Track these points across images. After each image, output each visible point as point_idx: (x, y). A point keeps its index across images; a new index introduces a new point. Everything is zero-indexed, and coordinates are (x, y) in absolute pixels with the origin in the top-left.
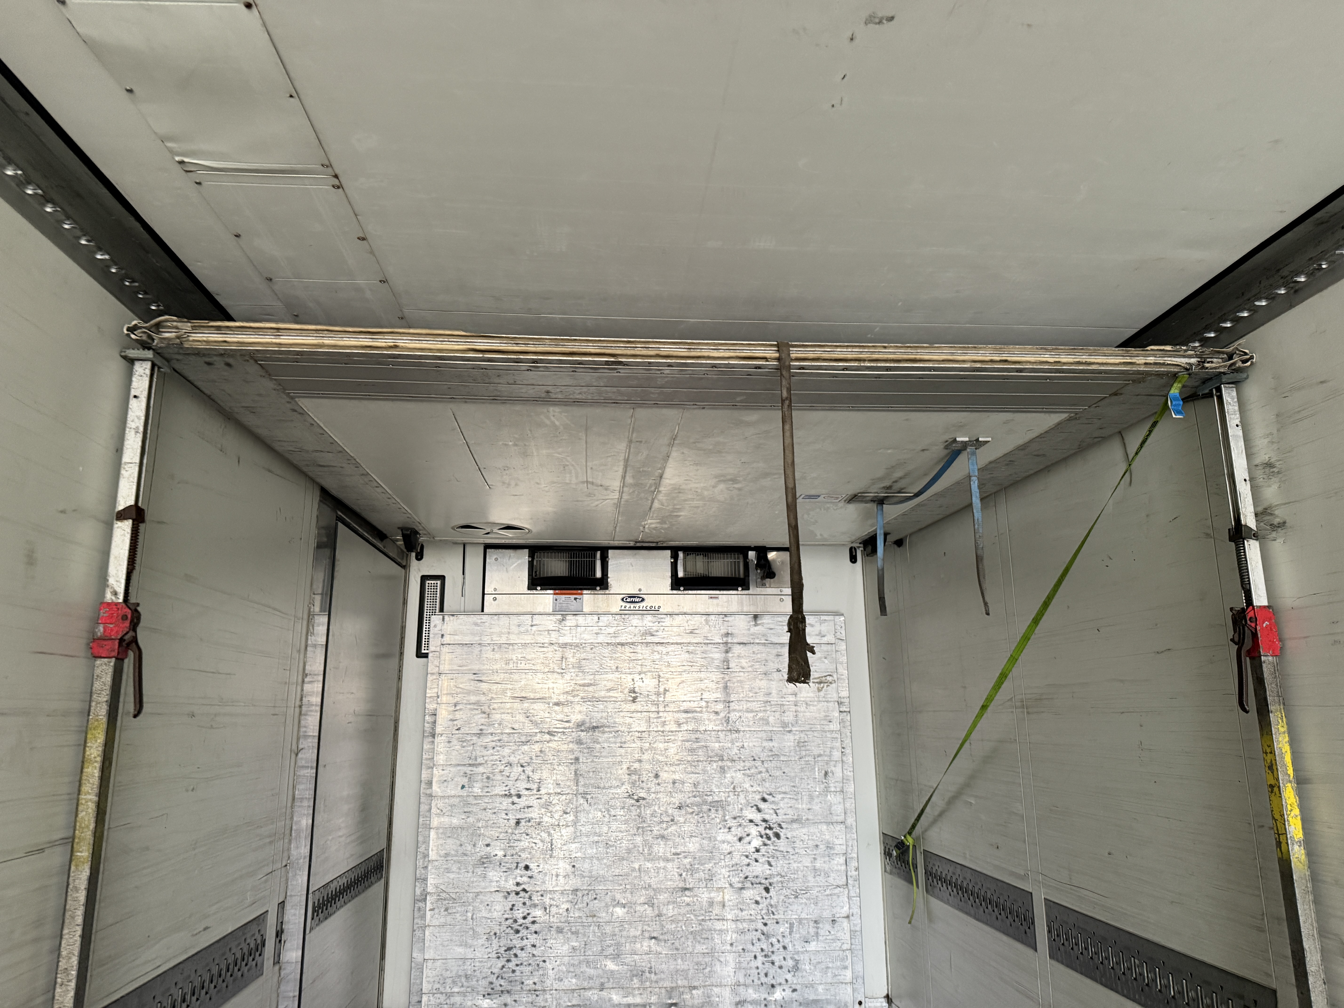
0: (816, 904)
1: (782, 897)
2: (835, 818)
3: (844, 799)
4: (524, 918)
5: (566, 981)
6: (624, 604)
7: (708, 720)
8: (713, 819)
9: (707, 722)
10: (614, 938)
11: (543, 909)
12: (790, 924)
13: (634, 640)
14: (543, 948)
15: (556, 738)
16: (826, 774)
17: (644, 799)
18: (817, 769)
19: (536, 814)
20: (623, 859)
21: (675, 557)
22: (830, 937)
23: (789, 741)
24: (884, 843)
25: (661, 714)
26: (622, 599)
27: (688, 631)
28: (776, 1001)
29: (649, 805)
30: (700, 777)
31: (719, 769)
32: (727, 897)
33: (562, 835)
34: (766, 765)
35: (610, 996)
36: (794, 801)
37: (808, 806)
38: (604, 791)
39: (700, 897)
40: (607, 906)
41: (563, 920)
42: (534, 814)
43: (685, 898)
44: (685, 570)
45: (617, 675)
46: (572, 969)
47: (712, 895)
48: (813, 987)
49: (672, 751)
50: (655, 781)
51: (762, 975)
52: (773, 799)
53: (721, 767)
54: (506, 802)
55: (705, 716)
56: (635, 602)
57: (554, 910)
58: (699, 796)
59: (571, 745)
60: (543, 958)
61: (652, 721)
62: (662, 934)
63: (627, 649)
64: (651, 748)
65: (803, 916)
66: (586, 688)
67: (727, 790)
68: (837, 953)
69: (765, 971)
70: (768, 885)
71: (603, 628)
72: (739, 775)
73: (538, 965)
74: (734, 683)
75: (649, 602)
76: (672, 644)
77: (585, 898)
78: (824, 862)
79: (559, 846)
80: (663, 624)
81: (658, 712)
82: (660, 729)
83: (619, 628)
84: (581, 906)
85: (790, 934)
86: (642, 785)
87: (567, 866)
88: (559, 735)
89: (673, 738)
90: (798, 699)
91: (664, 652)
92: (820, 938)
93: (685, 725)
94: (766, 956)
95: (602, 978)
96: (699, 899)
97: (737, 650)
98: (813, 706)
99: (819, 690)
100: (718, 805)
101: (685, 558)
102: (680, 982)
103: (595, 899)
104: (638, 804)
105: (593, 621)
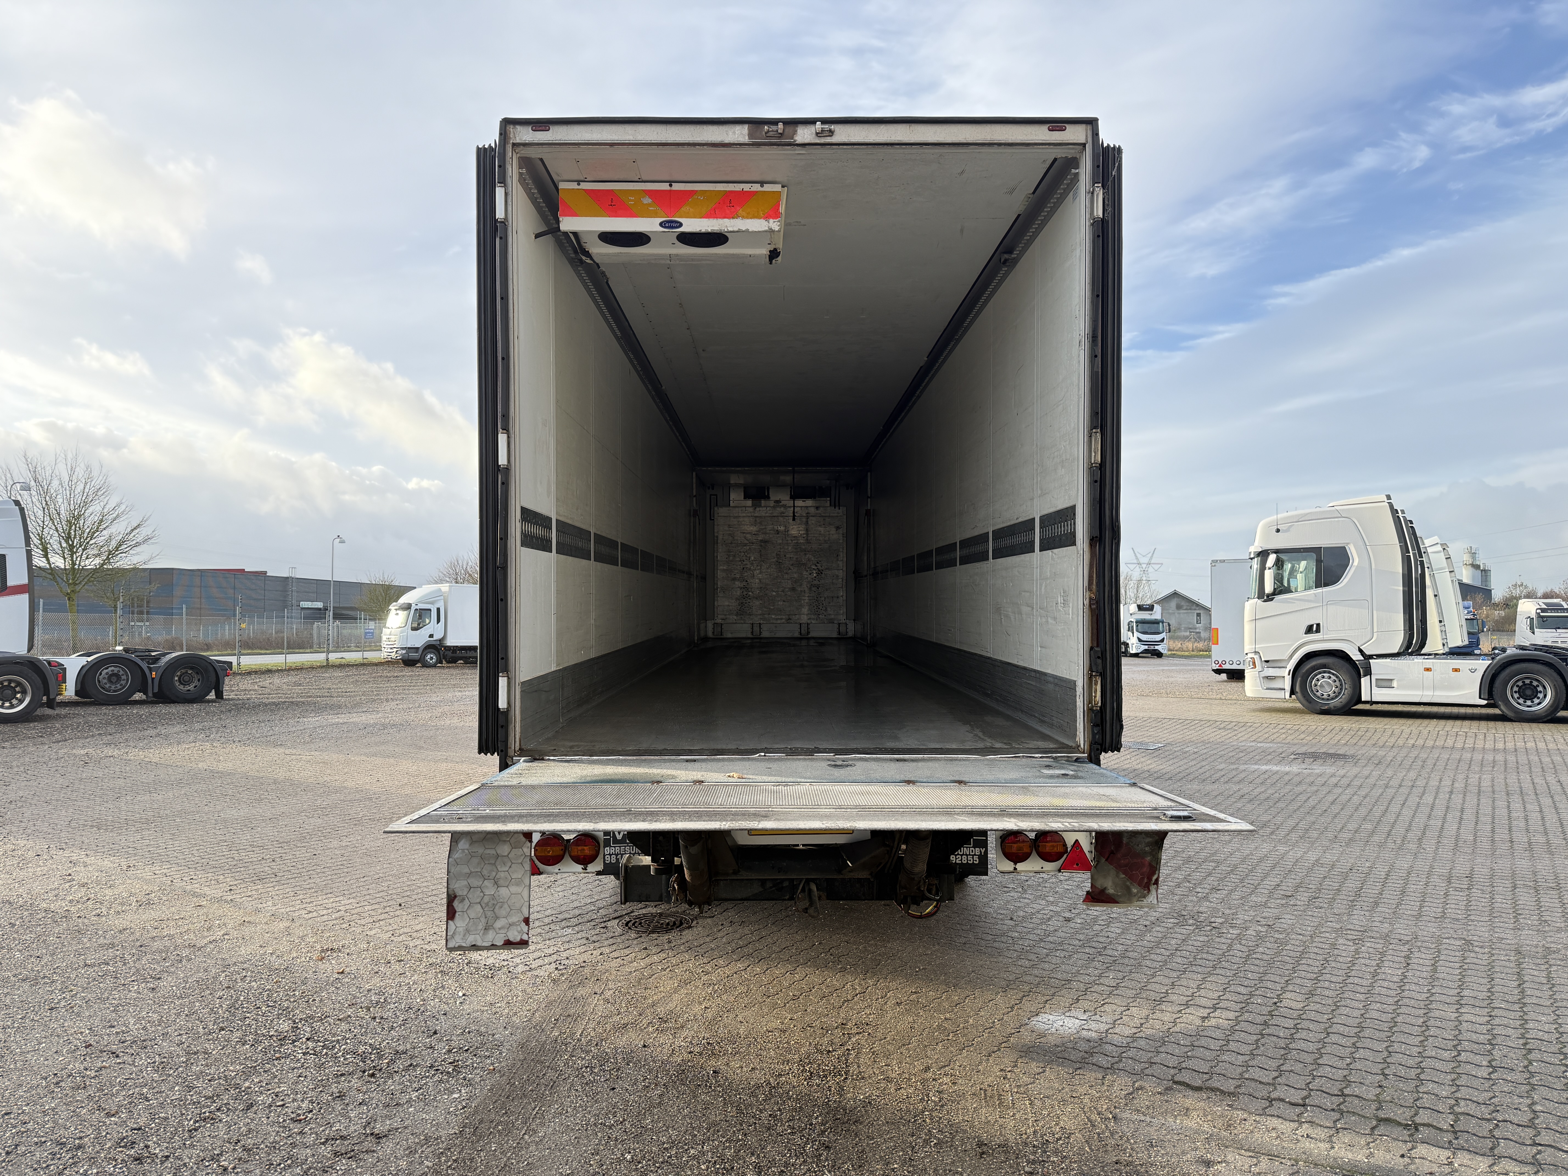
0: (832, 592)
1: (822, 591)
2: (839, 568)
3: (843, 562)
4: (746, 595)
5: (759, 612)
8: (802, 568)
9: (801, 540)
10: (773, 601)
11: (752, 592)
12: (825, 598)
13: (779, 514)
14: (752, 602)
16: (838, 555)
17: (781, 562)
20: (775, 579)
21: (791, 488)
22: (836, 602)
23: (826, 546)
25: (786, 538)
28: (820, 618)
29: (783, 564)
30: (799, 556)
31: (804, 554)
32: (806, 590)
33: (757, 572)
34: (819, 553)
35: (772, 616)
36: (827, 563)
37: (831, 565)
38: (769, 560)
40: (770, 592)
42: (748, 566)
43: (794, 590)
44: (794, 493)
45: (772, 526)
46: (760, 609)
47: (802, 589)
48: (831, 617)
49: (790, 549)
50: (785, 557)
51: (816, 612)
52: (820, 563)
54: (740, 563)
55: (800, 538)
57: (755, 592)
58: (798, 562)
59: (759, 547)
60: (752, 605)
61: (783, 540)
62: (787, 600)
64: (783, 548)
65: (829, 596)
66: (763, 530)
67: (807, 560)
68: (838, 606)
69: (817, 610)
70: (818, 587)
71: (768, 511)
72: (810, 556)
73: (750, 608)
74: (809, 528)
75: (783, 503)
77: (764, 590)
78: (835, 581)
79: (756, 575)
80: (787, 510)
82: (786, 542)
83: (773, 511)
84: (762, 592)
86: (780, 558)
87: (759, 581)
88: (755, 543)
89: (790, 545)
90: (830, 533)
91: (787, 519)
92: (833, 602)
94: (817, 607)
96: (798, 591)
97: (811, 518)
98: (835, 535)
100: (804, 564)
101: (795, 489)
102: (792, 614)
104: (779, 564)
105: (765, 509)
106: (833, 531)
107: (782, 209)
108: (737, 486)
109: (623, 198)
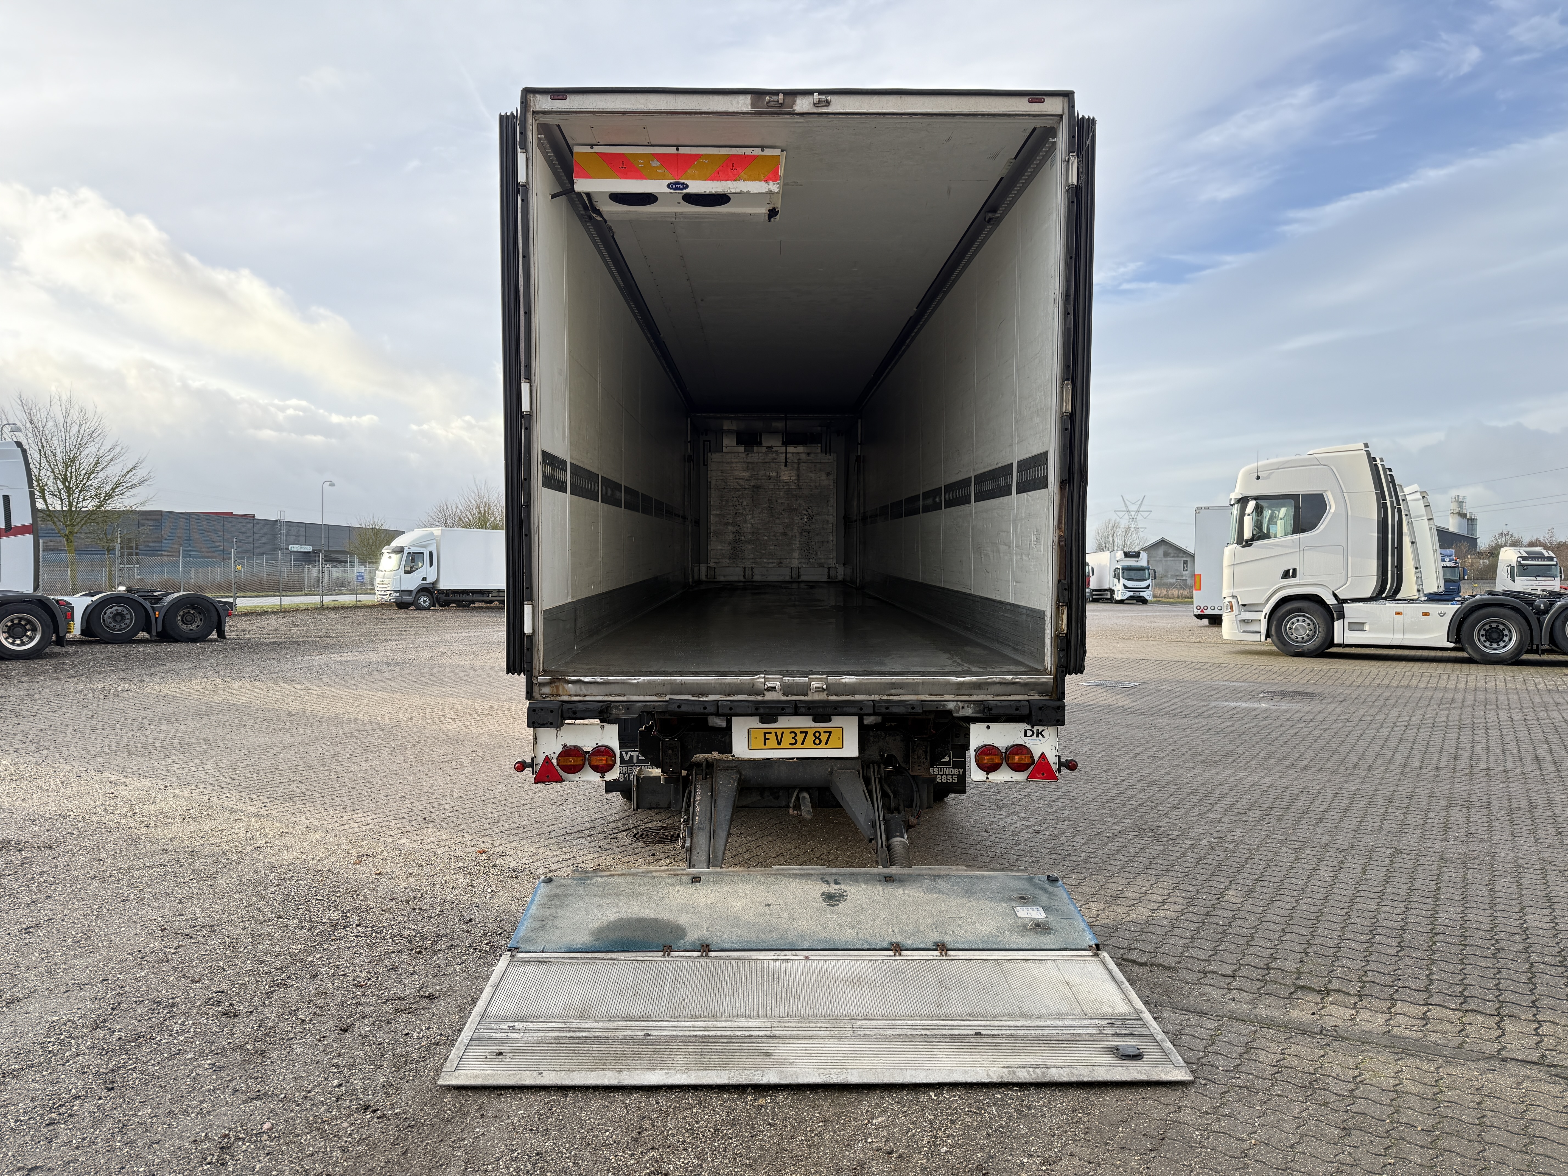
0: (823, 537)
1: (813, 535)
2: (830, 513)
3: (833, 508)
4: (739, 539)
5: (751, 556)
8: (793, 513)
9: (792, 486)
10: (765, 545)
11: (744, 537)
12: (815, 542)
13: (770, 461)
16: (828, 501)
20: (767, 524)
21: (783, 434)
22: (827, 546)
23: (817, 491)
25: (778, 484)
28: (811, 564)
29: (774, 509)
30: (790, 502)
31: (795, 499)
32: (797, 535)
33: (749, 517)
34: (810, 498)
35: (763, 560)
36: (817, 509)
37: (822, 510)
40: (762, 536)
42: (741, 511)
43: (785, 535)
44: (786, 439)
45: (764, 471)
46: (752, 553)
47: (793, 534)
48: (821, 559)
49: (781, 494)
50: (776, 502)
51: (807, 556)
52: (811, 508)
54: (732, 508)
57: (747, 537)
58: (789, 507)
59: (751, 492)
61: (775, 485)
62: (778, 544)
63: (768, 463)
64: (775, 493)
65: (819, 540)
66: (755, 475)
67: (798, 505)
68: (828, 551)
70: (809, 532)
71: (760, 457)
72: (802, 501)
73: (743, 552)
74: (800, 474)
75: (775, 449)
77: (756, 534)
79: (748, 520)
80: (779, 456)
82: (778, 488)
85: (815, 545)
86: (772, 503)
87: (751, 526)
88: (747, 489)
89: (781, 490)
90: (821, 479)
92: (824, 546)
93: (785, 486)
94: (808, 551)
95: (761, 555)
96: (789, 535)
97: (802, 464)
98: (825, 481)
101: (786, 436)
102: (783, 558)
104: (771, 509)
105: (757, 455)
106: (824, 477)
107: (781, 172)
108: (730, 432)
109: (634, 161)
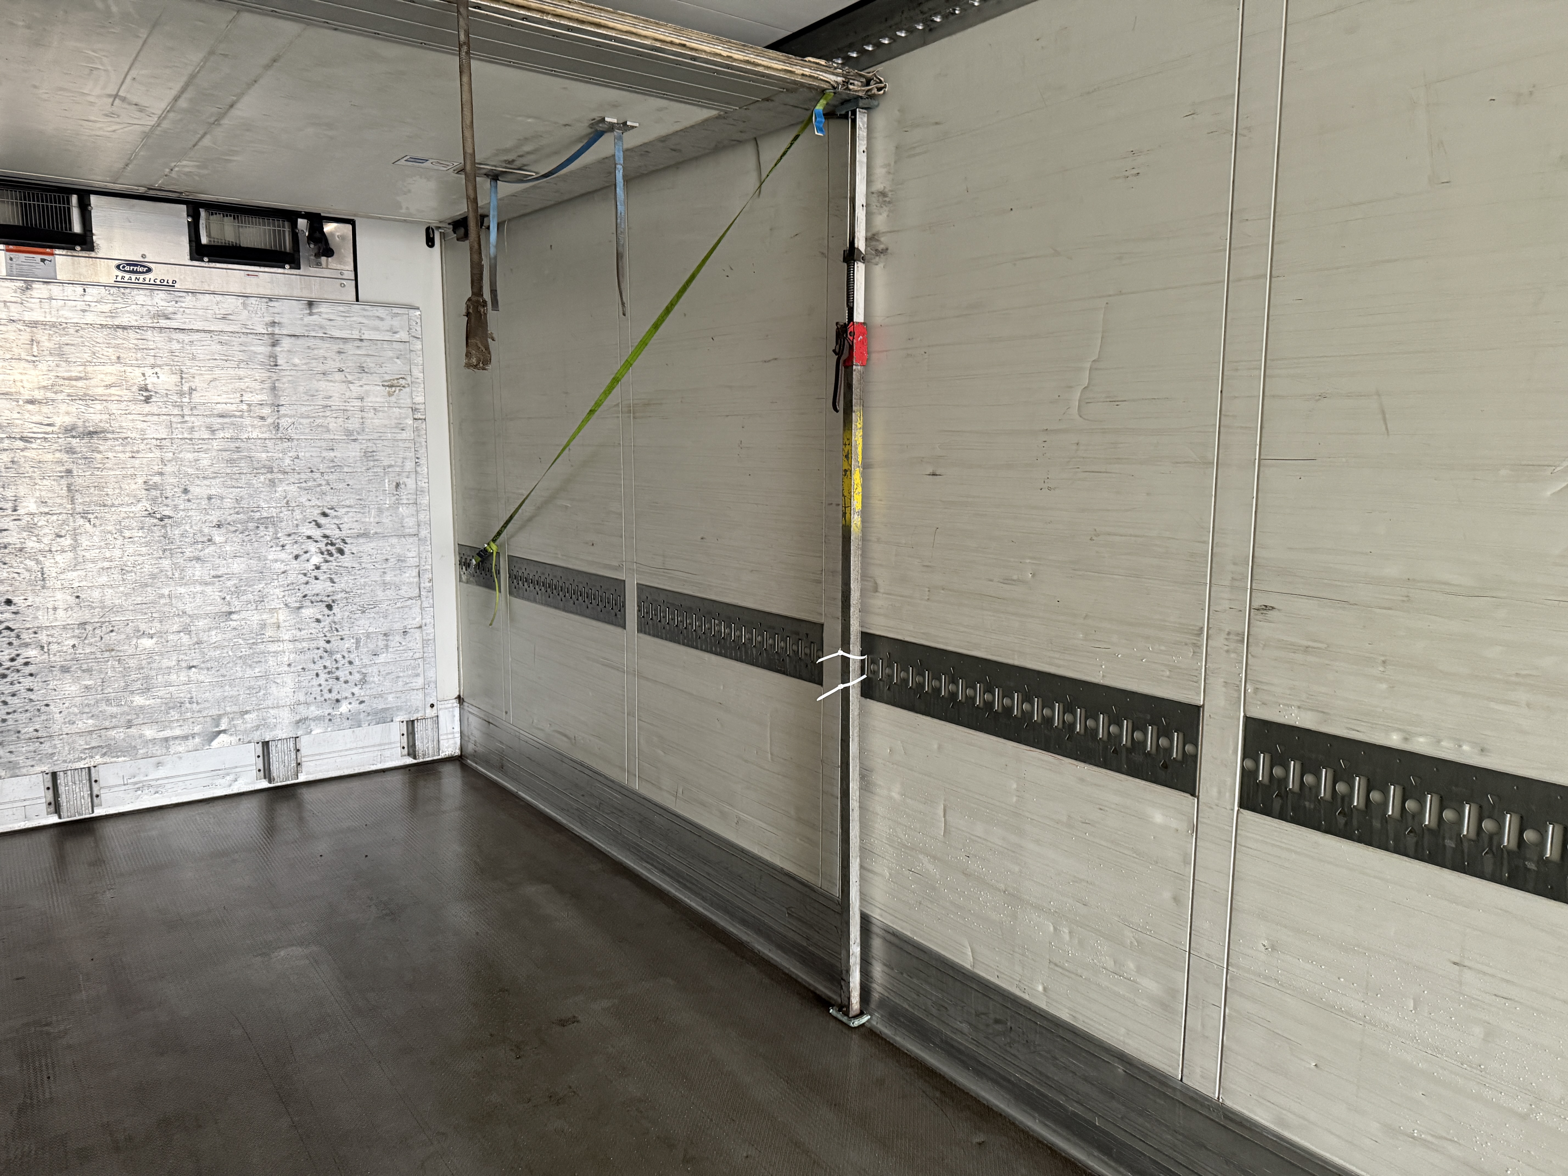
0: (386, 617)
1: (347, 614)
2: (407, 531)
3: (417, 511)
4: (12, 660)
5: (80, 723)
6: (121, 274)
7: (252, 426)
8: (262, 537)
9: (250, 429)
10: (142, 671)
11: (39, 648)
12: (356, 639)
13: (141, 323)
14: (44, 691)
15: (34, 446)
16: (398, 485)
17: (170, 517)
18: (387, 481)
19: (14, 539)
20: (146, 585)
21: (194, 215)
22: (401, 648)
23: (353, 452)
24: (459, 554)
25: (187, 418)
26: (118, 267)
27: (218, 316)
28: (341, 714)
29: (178, 524)
30: (244, 492)
31: (267, 482)
32: (282, 618)
33: (56, 563)
34: (326, 477)
35: (140, 732)
36: (360, 515)
37: (377, 520)
38: (113, 509)
39: (249, 620)
40: (128, 637)
41: (68, 657)
43: (231, 623)
44: (209, 235)
45: (118, 367)
46: (87, 710)
47: (265, 616)
48: (382, 697)
49: (205, 463)
50: (184, 497)
51: (326, 691)
52: (336, 513)
53: (270, 480)
55: (247, 421)
56: (137, 272)
57: (54, 647)
58: (243, 512)
59: (58, 455)
60: (45, 702)
61: (174, 426)
62: (203, 662)
63: (132, 334)
64: (175, 459)
65: (371, 630)
66: (74, 383)
67: (279, 505)
68: (408, 663)
69: (329, 687)
70: (331, 602)
71: (93, 304)
72: (293, 488)
73: (39, 710)
74: (283, 384)
75: (158, 273)
76: (198, 331)
77: (98, 631)
78: (395, 576)
79: (54, 575)
80: (183, 305)
81: (183, 416)
82: (186, 436)
83: (116, 305)
84: (93, 640)
85: (357, 648)
86: (165, 502)
87: (69, 597)
88: (39, 441)
89: (205, 447)
90: (365, 404)
91: (186, 341)
92: (391, 650)
93: (220, 432)
94: (329, 673)
95: (128, 715)
96: (248, 622)
97: (286, 343)
98: (383, 411)
99: (390, 395)
100: (268, 522)
101: (207, 219)
102: (228, 709)
103: (112, 631)
104: (162, 523)
105: (76, 294)
106: (378, 396)
